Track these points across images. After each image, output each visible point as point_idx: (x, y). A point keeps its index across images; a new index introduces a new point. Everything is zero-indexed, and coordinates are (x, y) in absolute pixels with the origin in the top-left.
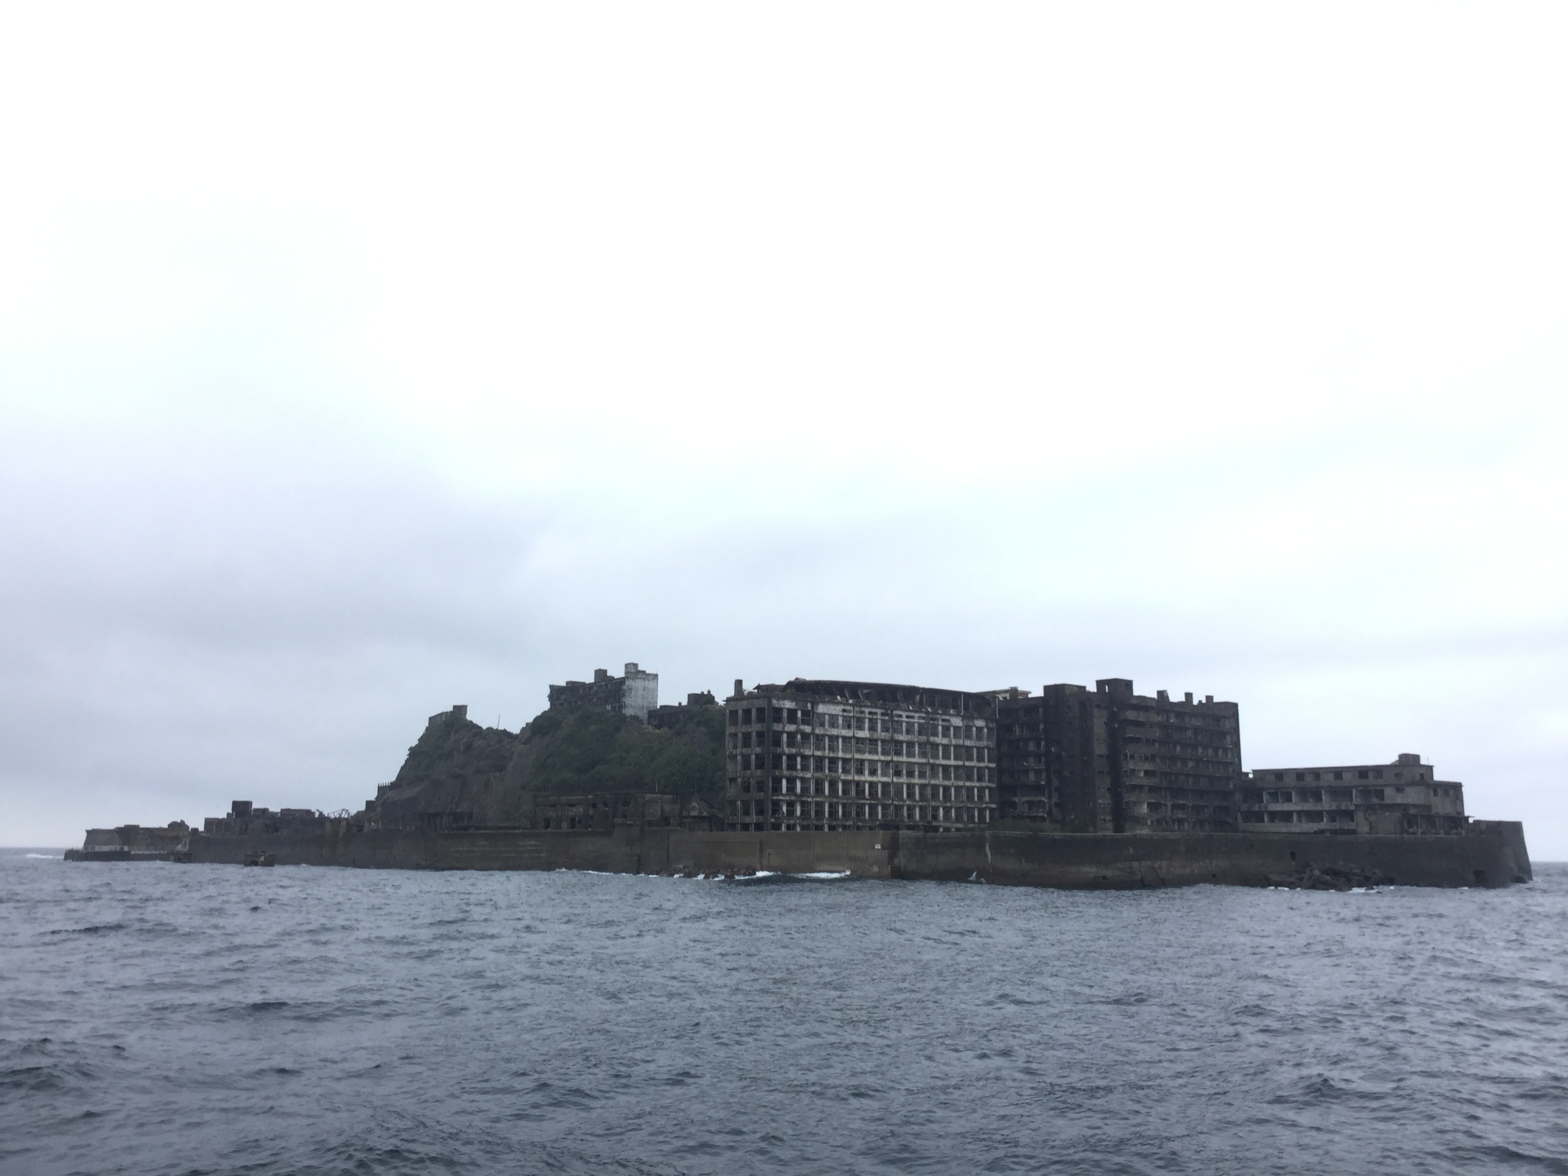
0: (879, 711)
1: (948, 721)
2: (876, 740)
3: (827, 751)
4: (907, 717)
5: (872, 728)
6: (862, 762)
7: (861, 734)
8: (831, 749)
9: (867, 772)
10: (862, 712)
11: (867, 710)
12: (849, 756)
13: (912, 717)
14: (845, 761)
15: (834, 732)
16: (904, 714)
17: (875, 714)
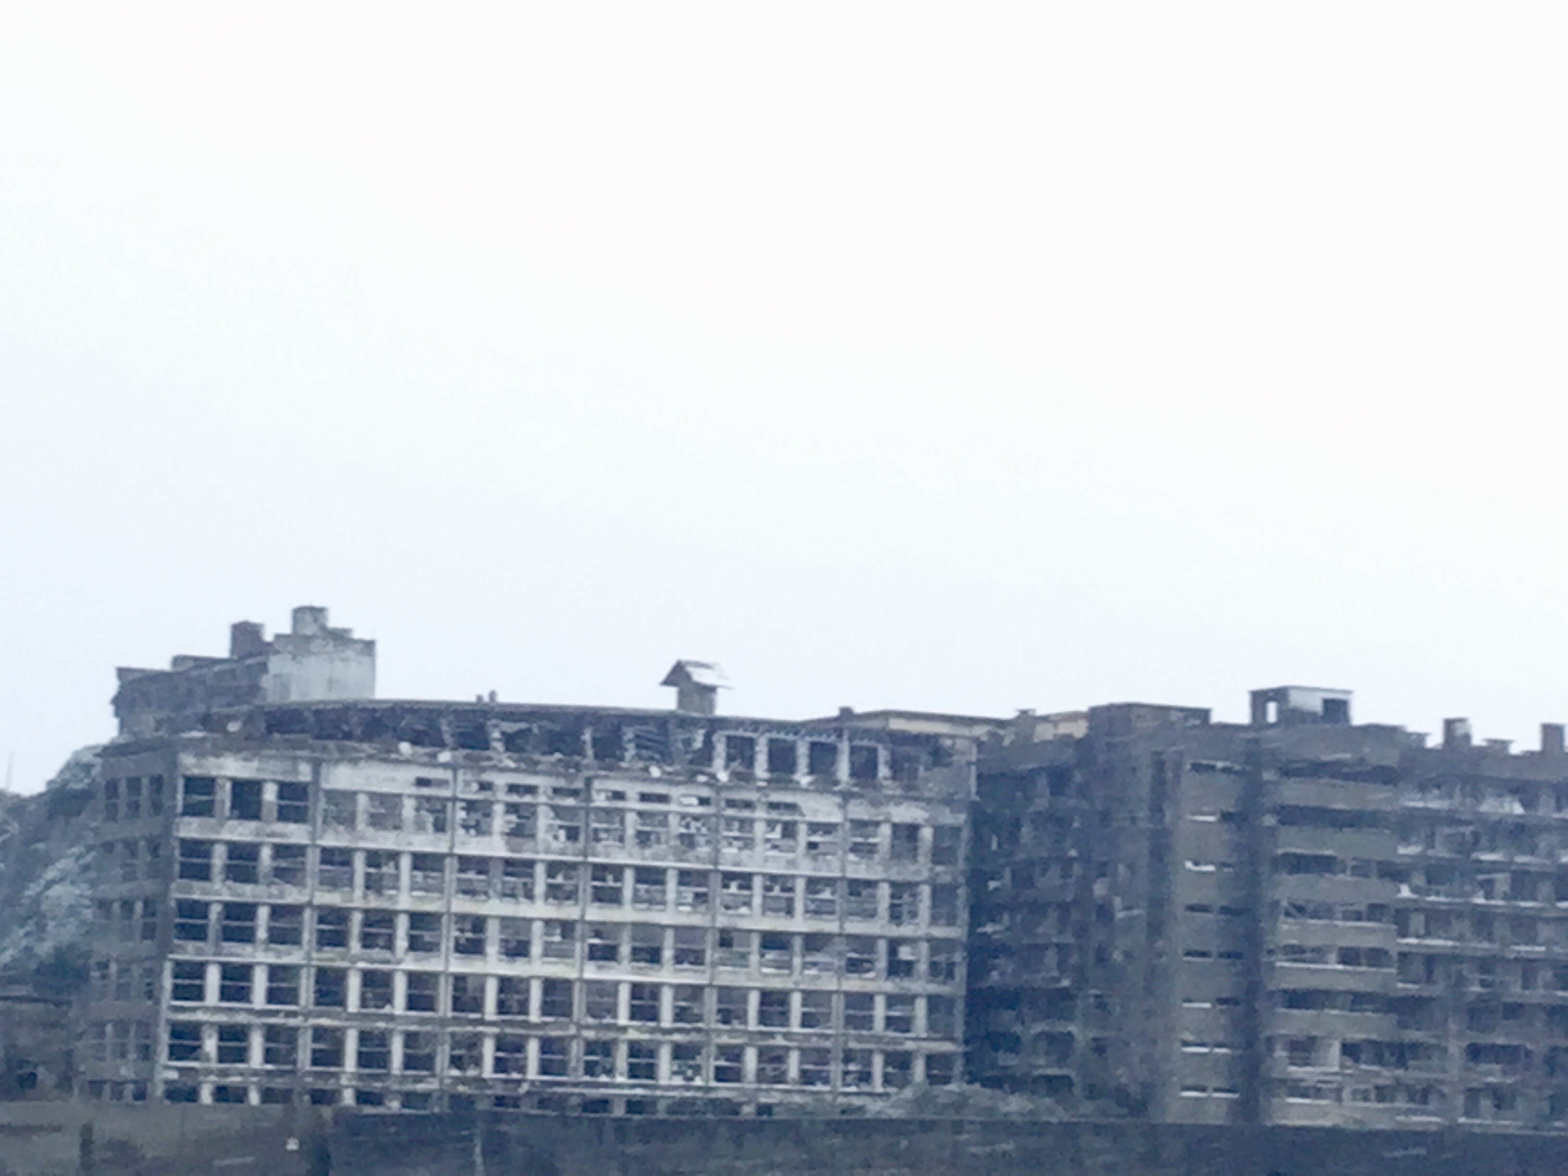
0: (542, 782)
1: (791, 807)
2: (530, 864)
3: (359, 891)
4: (645, 797)
5: (518, 833)
6: (478, 923)
7: (474, 847)
8: (373, 884)
9: (492, 949)
10: (485, 786)
11: (501, 780)
12: (431, 906)
13: (663, 799)
14: (418, 920)
15: (386, 841)
16: (633, 789)
17: (531, 790)
